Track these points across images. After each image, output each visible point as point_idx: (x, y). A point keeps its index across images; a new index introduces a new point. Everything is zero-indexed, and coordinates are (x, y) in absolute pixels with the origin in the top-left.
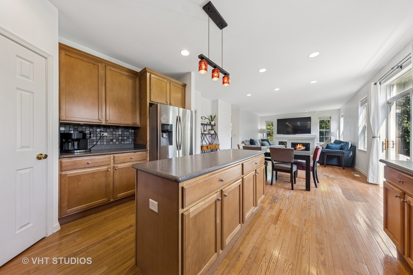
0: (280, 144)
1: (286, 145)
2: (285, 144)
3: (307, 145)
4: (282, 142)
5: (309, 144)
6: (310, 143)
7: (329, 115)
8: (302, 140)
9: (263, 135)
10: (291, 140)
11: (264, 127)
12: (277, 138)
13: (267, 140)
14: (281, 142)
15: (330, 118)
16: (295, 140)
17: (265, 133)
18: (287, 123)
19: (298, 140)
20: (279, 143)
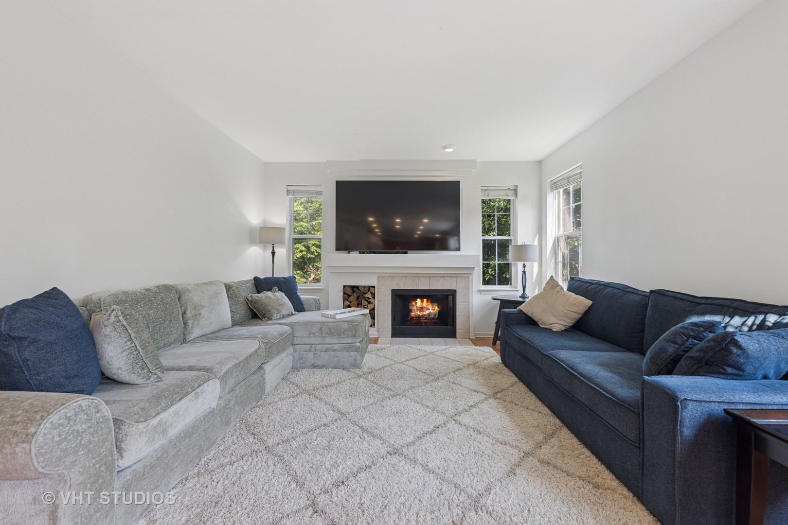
0: (349, 296)
1: (372, 300)
2: (369, 295)
3: (447, 296)
4: (357, 287)
5: (453, 293)
6: (455, 291)
7: (511, 183)
8: (430, 277)
9: (273, 253)
10: (392, 276)
11: (280, 219)
12: (337, 271)
13: (287, 286)
14: (352, 287)
15: (515, 191)
16: (406, 276)
17: (282, 243)
18: (371, 219)
19: (417, 276)
20: (344, 293)
